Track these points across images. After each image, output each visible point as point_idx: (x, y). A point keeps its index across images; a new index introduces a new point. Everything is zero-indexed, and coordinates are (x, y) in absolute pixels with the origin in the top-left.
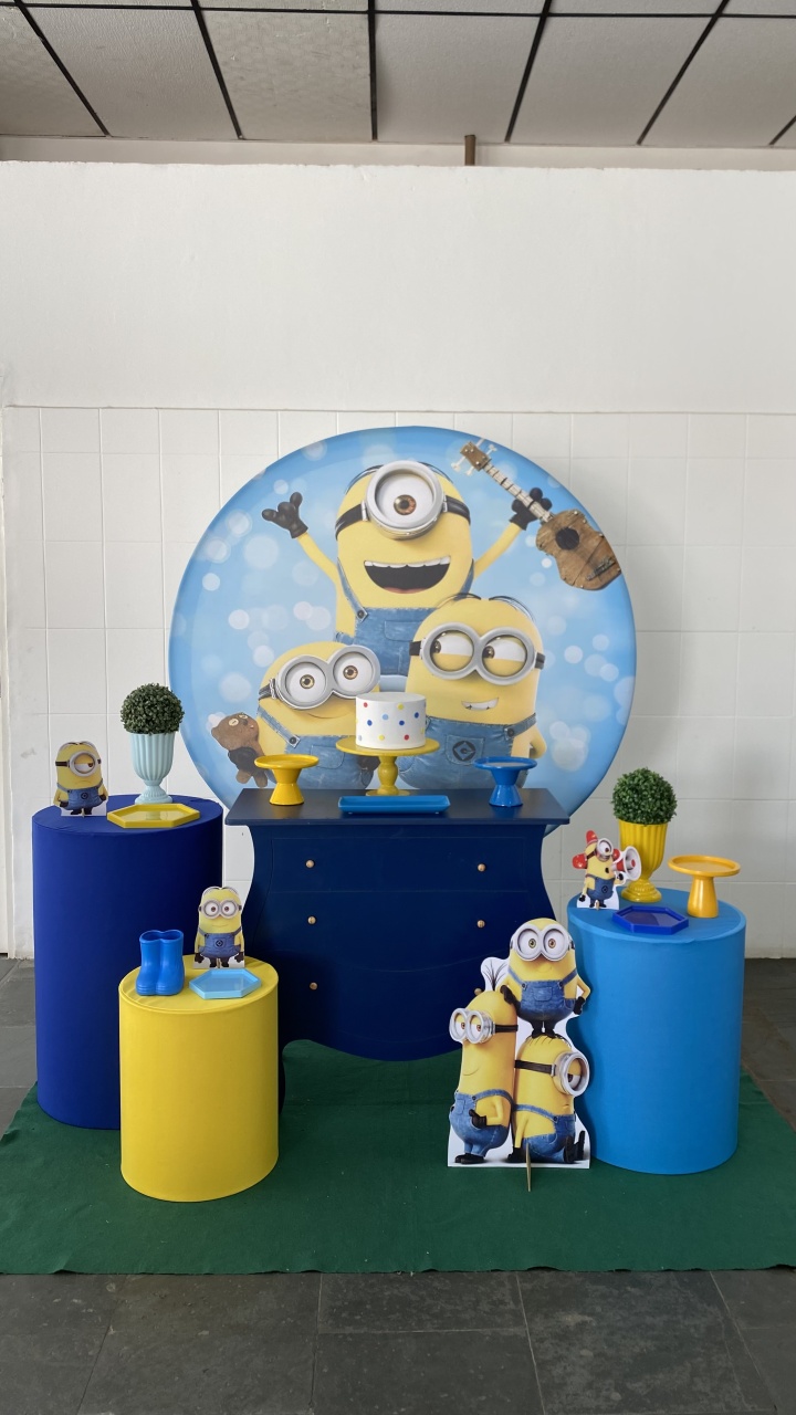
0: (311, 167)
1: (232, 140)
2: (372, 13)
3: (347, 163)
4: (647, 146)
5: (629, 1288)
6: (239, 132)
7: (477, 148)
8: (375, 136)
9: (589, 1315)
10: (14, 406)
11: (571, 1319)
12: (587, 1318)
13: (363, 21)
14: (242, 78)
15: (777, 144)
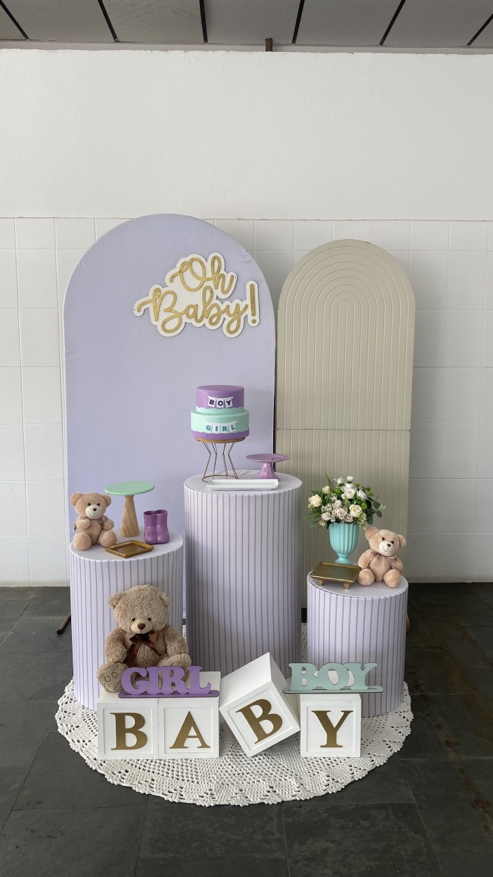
0: (155, 52)
1: (111, 42)
4: (386, 46)
5: (360, 821)
6: (115, 36)
7: (274, 45)
8: (206, 39)
9: (333, 841)
11: (320, 845)
12: (329, 845)
15: (471, 45)
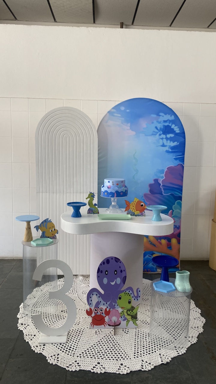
0: (73, 27)
1: (53, 22)
3: (85, 27)
4: (173, 27)
6: (55, 20)
7: (124, 25)
8: (94, 22)
14: (55, 2)
15: (210, 27)
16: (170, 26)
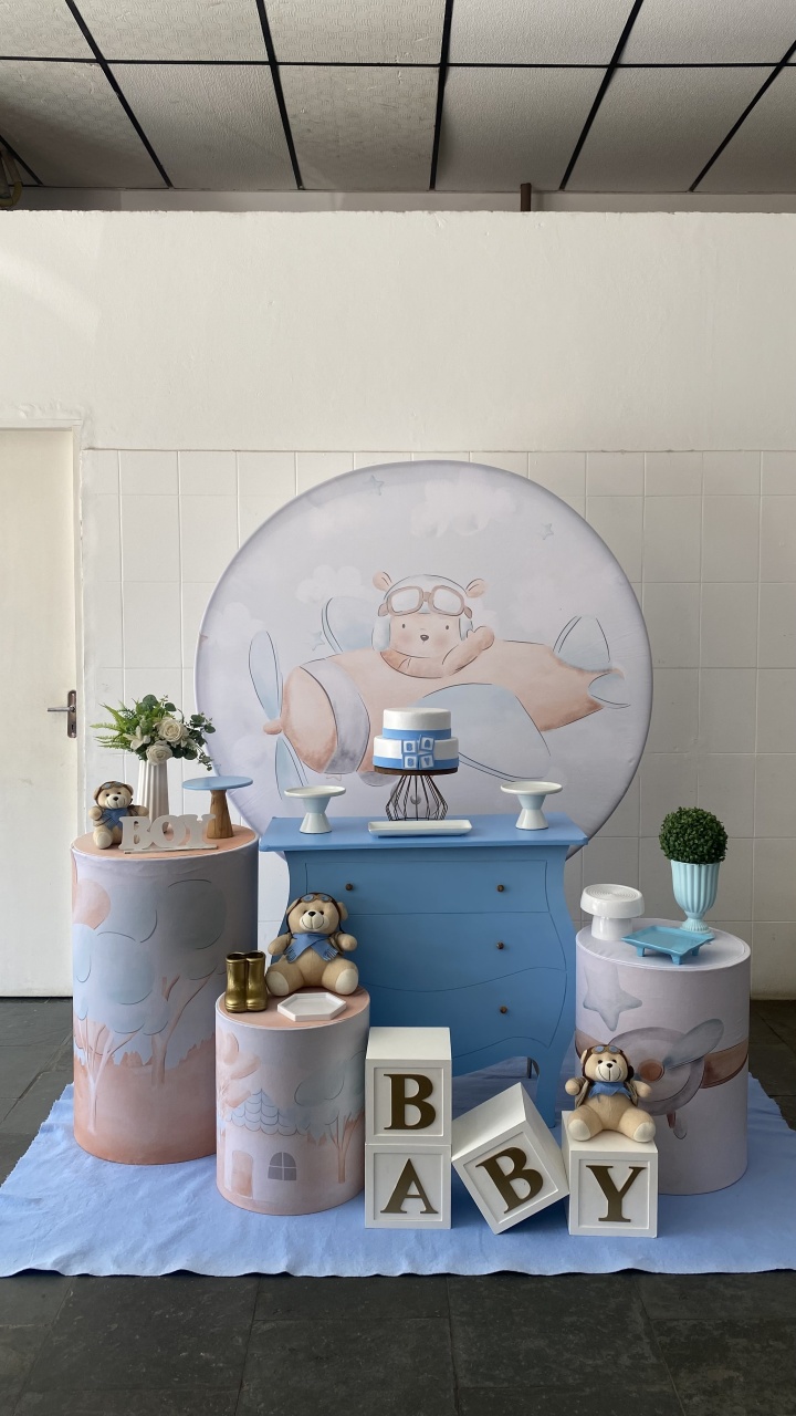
0: (385, 213)
1: (292, 190)
2: (444, 66)
3: (423, 209)
4: (697, 193)
6: (300, 182)
7: (533, 196)
9: (738, 1369)
10: (93, 449)
11: (720, 1374)
12: (735, 1374)
13: (434, 74)
14: (309, 130)
16: (692, 189)
